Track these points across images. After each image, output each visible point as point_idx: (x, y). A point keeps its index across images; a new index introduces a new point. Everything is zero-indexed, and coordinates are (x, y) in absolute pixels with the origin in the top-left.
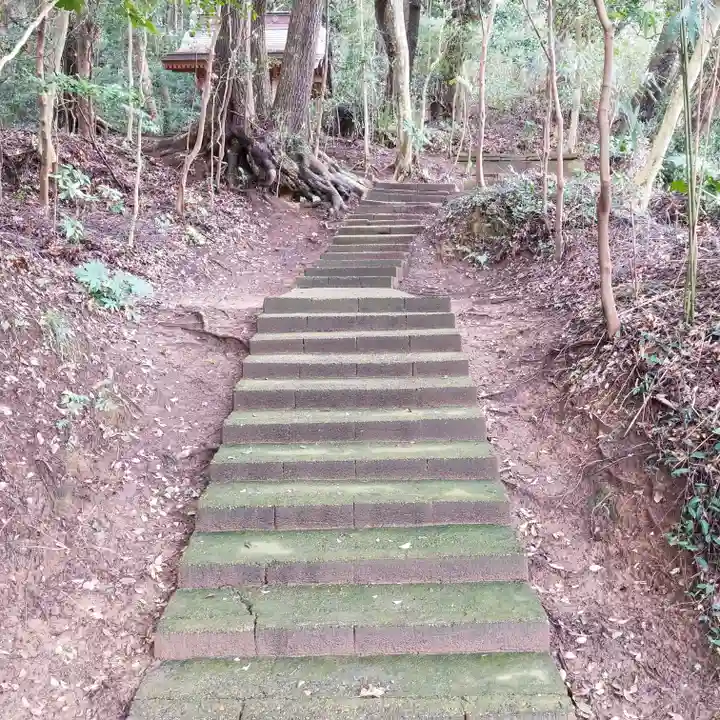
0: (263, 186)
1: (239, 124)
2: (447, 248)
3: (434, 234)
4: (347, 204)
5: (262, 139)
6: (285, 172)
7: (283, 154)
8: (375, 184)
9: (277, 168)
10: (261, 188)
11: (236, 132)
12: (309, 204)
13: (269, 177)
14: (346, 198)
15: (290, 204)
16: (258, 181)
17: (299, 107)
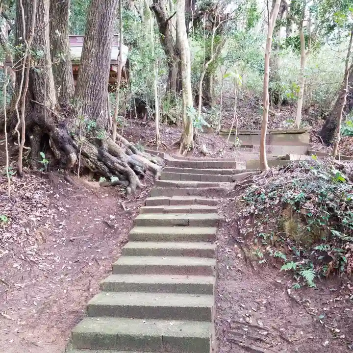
0: (65, 169)
1: (40, 112)
2: (257, 251)
3: (238, 230)
4: (143, 183)
5: (62, 126)
6: (85, 155)
7: (83, 139)
8: (166, 162)
9: (77, 152)
10: (62, 170)
11: (36, 119)
12: (108, 183)
13: (70, 160)
14: (142, 177)
15: (90, 183)
16: (60, 164)
17: (96, 96)
